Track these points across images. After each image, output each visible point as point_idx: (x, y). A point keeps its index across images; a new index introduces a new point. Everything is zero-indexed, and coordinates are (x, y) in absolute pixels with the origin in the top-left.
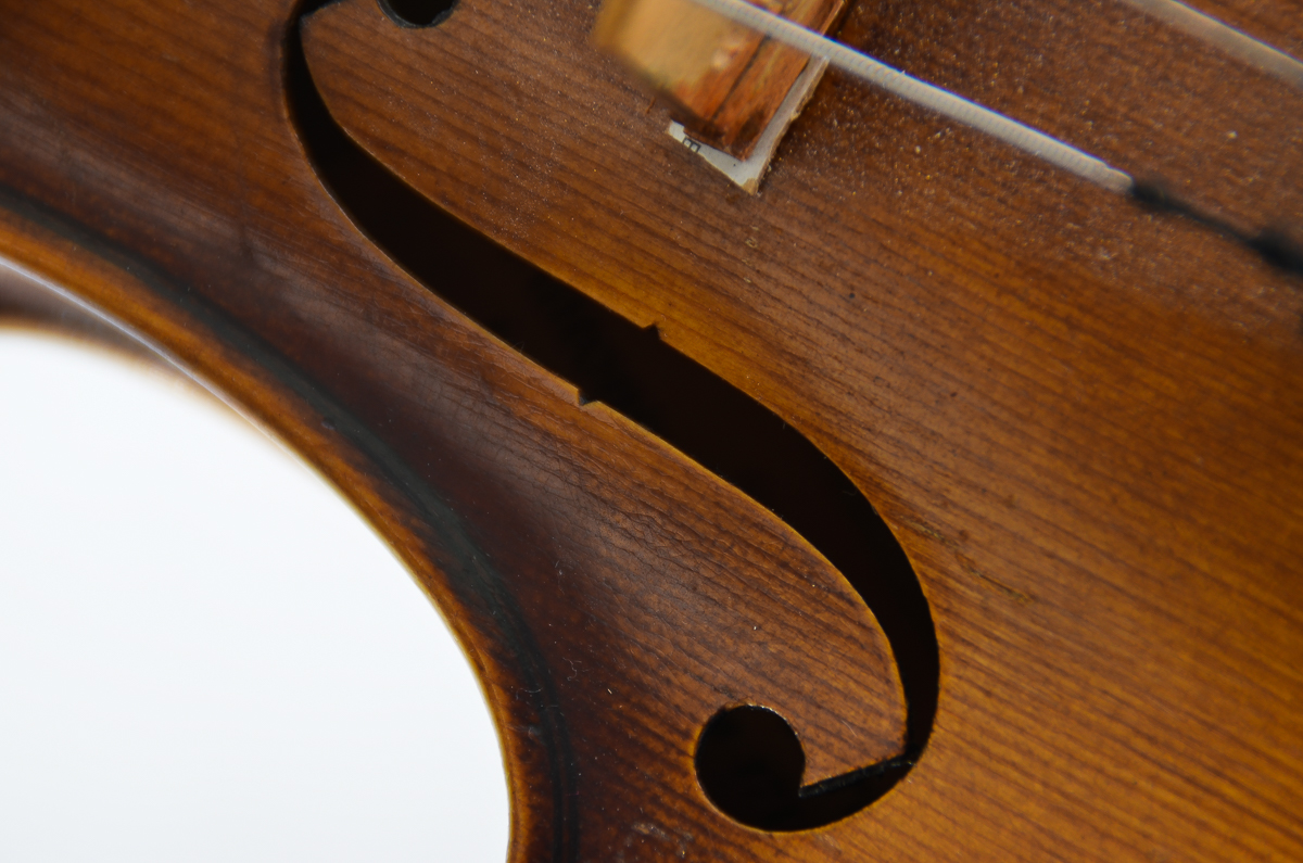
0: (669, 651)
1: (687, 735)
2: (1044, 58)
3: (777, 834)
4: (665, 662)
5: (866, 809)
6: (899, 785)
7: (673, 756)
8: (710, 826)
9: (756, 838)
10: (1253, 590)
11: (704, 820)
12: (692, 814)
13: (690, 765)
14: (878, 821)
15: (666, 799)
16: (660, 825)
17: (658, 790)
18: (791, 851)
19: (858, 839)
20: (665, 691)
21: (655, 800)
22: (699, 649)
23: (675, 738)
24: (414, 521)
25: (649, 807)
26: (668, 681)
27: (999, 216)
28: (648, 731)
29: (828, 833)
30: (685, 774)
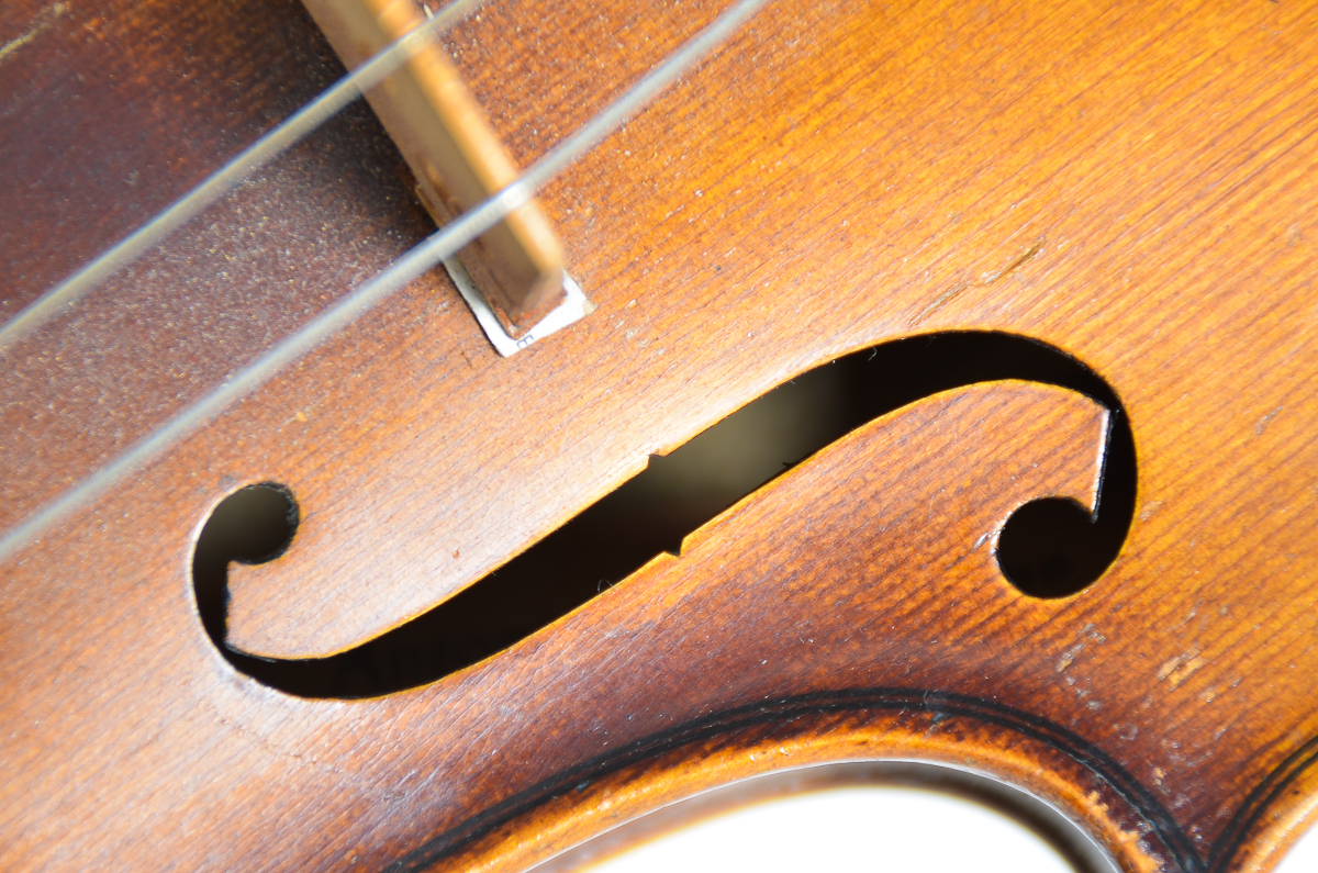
0: (922, 576)
1: (1001, 593)
2: (603, 14)
3: (1123, 550)
4: (931, 584)
5: (1139, 464)
6: (1134, 426)
7: (1013, 612)
8: (1089, 605)
9: (1118, 569)
10: (1122, 55)
11: (1081, 608)
12: (1072, 615)
13: (1029, 600)
14: (1154, 459)
15: (1049, 633)
16: (1069, 648)
17: (1038, 637)
18: (1143, 544)
19: (1159, 483)
20: (953, 595)
21: (1044, 643)
22: (934, 549)
23: (1000, 603)
24: (708, 747)
25: (1049, 651)
26: (949, 588)
27: (718, 112)
28: (982, 624)
29: (1142, 507)
30: (1034, 608)
